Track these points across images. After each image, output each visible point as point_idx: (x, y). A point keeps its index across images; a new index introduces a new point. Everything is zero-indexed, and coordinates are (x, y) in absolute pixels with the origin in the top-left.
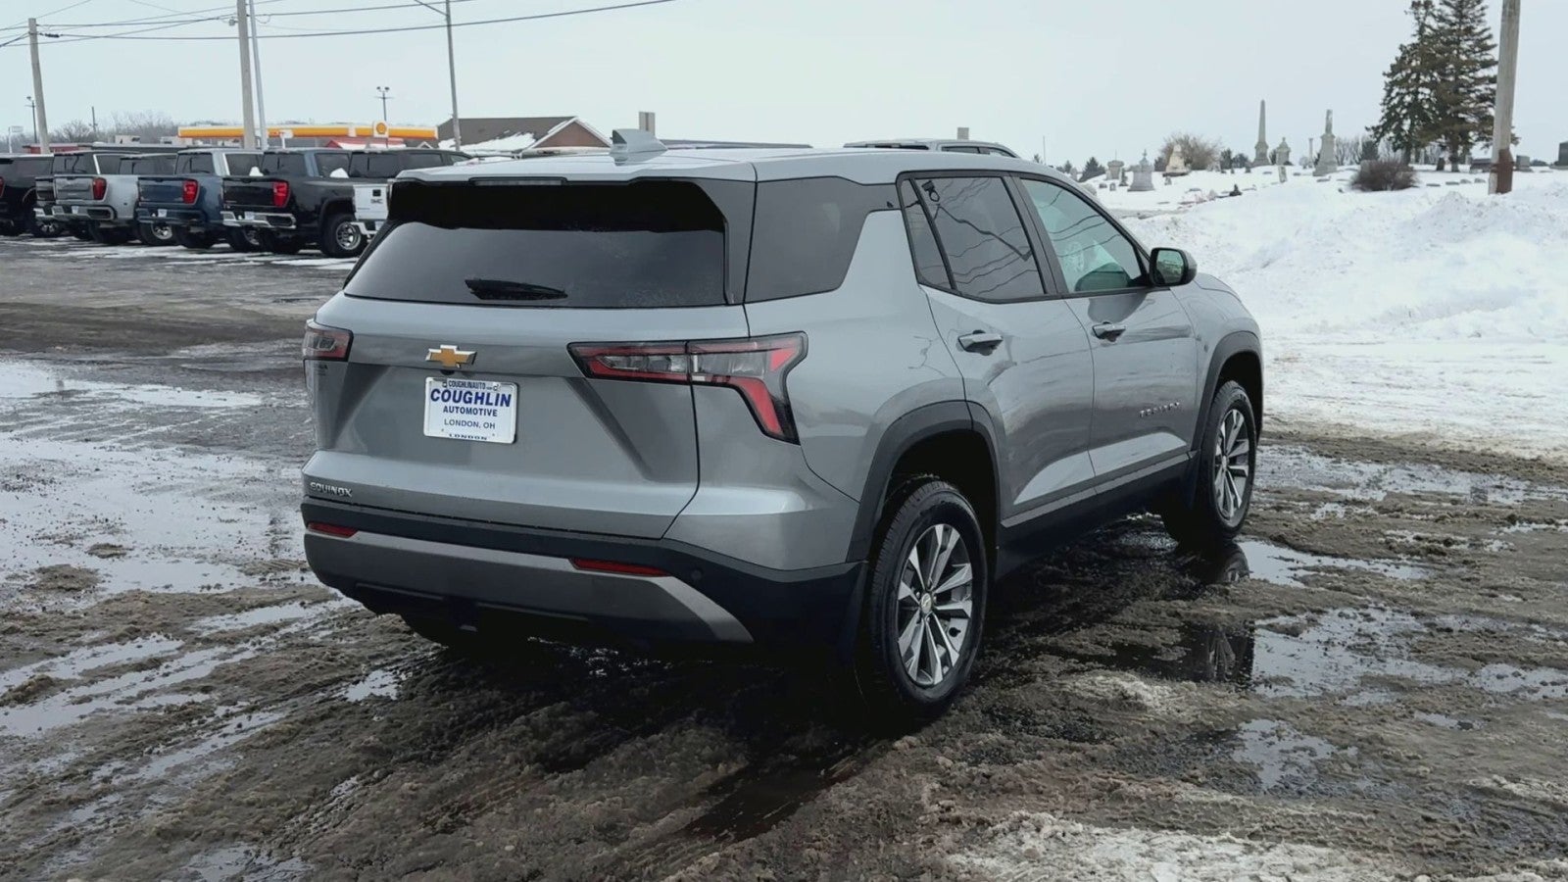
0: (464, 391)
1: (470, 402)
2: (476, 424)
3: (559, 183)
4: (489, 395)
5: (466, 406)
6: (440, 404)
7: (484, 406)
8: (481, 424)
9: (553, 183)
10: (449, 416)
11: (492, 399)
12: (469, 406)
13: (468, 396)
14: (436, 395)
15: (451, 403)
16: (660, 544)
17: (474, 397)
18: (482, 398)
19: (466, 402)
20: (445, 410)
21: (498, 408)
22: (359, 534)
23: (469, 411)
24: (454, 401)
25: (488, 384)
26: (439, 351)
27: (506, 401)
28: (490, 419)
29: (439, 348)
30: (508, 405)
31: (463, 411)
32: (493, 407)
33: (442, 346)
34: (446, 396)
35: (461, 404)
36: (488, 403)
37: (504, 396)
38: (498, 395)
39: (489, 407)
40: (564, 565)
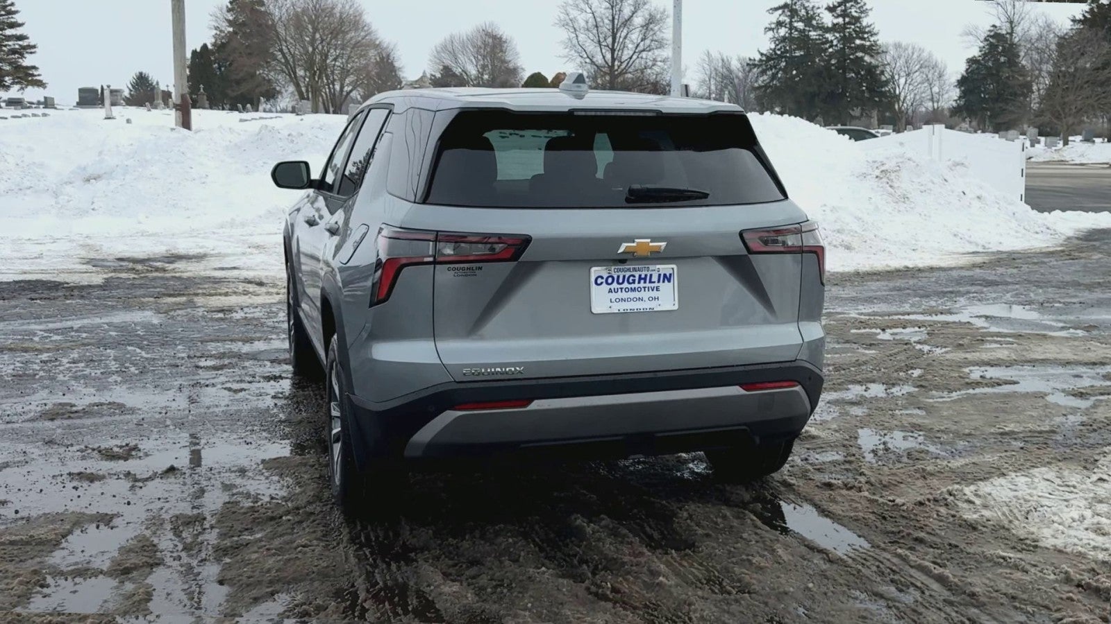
0: (628, 274)
1: (634, 282)
2: (641, 299)
3: (654, 114)
4: (651, 275)
5: (629, 286)
6: (605, 287)
7: (648, 285)
8: (646, 298)
9: (648, 114)
10: (614, 296)
11: (655, 278)
12: (633, 286)
13: (631, 278)
14: (600, 281)
15: (615, 285)
16: (793, 364)
17: (637, 279)
18: (645, 279)
19: (629, 283)
20: (610, 291)
21: (661, 284)
22: (536, 402)
23: (633, 290)
24: (618, 283)
25: (652, 267)
26: (634, 244)
27: (668, 278)
28: (654, 294)
29: (634, 242)
30: (669, 281)
31: (627, 290)
32: (656, 285)
33: (637, 240)
34: (610, 280)
35: (626, 285)
36: (650, 282)
37: (665, 275)
38: (660, 275)
39: (652, 285)
40: (736, 390)
